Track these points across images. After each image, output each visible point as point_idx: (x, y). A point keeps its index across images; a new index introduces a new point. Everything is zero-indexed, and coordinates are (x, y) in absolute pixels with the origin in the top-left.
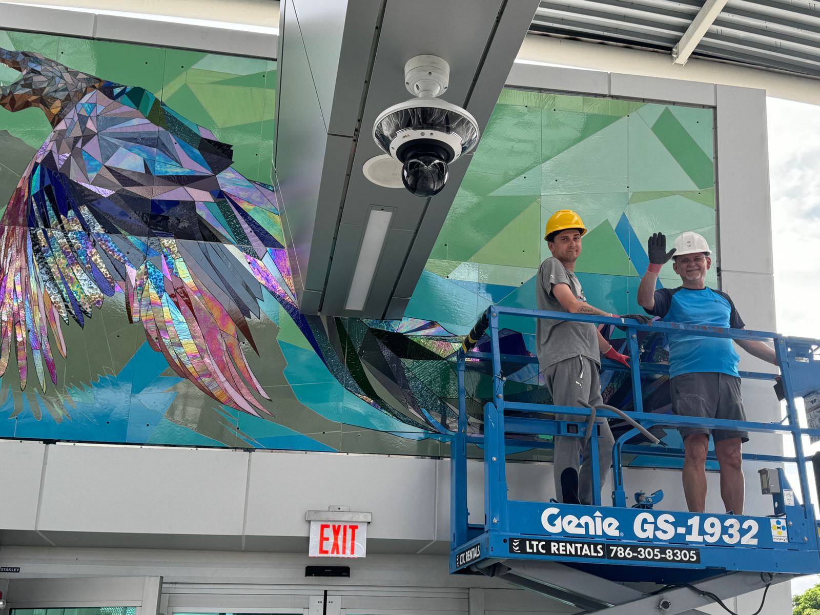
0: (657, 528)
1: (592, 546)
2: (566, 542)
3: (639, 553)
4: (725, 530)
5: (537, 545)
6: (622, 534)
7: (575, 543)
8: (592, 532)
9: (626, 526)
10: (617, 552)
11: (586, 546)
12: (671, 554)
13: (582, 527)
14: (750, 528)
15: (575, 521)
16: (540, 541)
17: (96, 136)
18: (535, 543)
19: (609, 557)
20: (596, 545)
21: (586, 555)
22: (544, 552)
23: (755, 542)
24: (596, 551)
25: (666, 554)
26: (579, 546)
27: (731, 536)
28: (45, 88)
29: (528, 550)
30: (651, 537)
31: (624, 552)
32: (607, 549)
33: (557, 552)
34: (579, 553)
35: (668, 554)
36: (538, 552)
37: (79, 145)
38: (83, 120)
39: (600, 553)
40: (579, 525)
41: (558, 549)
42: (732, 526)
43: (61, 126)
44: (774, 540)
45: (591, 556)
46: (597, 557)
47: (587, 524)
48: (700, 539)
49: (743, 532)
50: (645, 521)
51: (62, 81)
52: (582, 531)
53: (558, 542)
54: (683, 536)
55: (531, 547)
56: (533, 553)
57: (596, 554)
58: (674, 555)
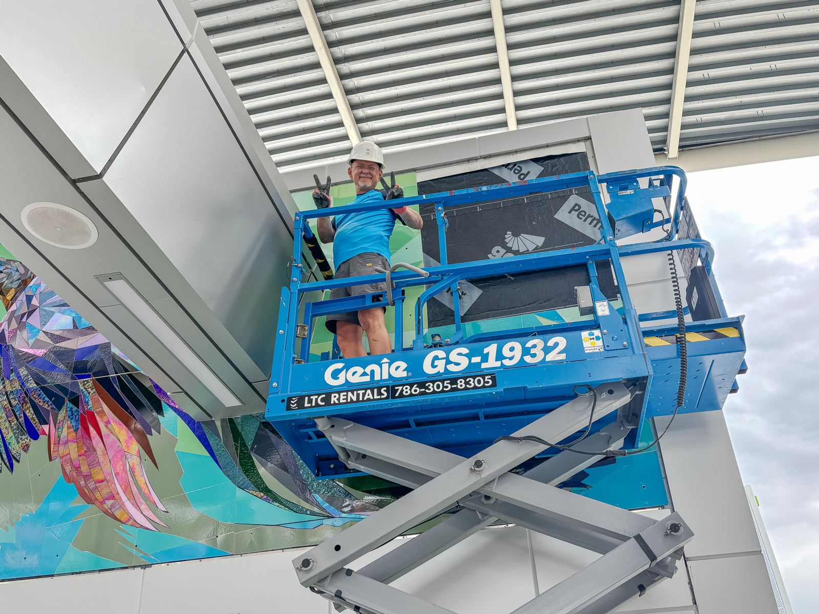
0: (448, 362)
1: (376, 390)
2: (347, 391)
3: (427, 388)
4: (526, 351)
5: (316, 400)
6: (410, 374)
7: (357, 390)
8: (377, 377)
9: (415, 366)
10: (402, 390)
11: (369, 391)
12: (462, 384)
13: (368, 375)
14: (556, 344)
15: (360, 370)
16: (319, 395)
17: (38, 309)
18: (314, 398)
19: (394, 397)
20: (379, 389)
21: (369, 400)
22: (324, 404)
23: (563, 357)
24: (380, 394)
25: (457, 384)
26: (361, 392)
27: (534, 355)
28: (4, 282)
29: (306, 405)
30: (442, 371)
31: (410, 390)
32: (392, 391)
33: (337, 402)
34: (361, 399)
35: (460, 384)
36: (317, 405)
37: (24, 320)
38: (29, 298)
39: (384, 395)
40: (364, 374)
41: (338, 399)
42: (534, 346)
43: (14, 308)
44: (586, 352)
45: (374, 400)
46: (381, 399)
47: (373, 372)
48: (498, 364)
49: (547, 350)
50: (436, 358)
51: (17, 273)
52: (367, 379)
53: (339, 393)
54: (479, 364)
55: (310, 401)
56: (311, 407)
57: (379, 397)
58: (466, 383)
